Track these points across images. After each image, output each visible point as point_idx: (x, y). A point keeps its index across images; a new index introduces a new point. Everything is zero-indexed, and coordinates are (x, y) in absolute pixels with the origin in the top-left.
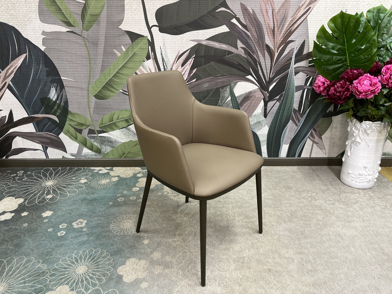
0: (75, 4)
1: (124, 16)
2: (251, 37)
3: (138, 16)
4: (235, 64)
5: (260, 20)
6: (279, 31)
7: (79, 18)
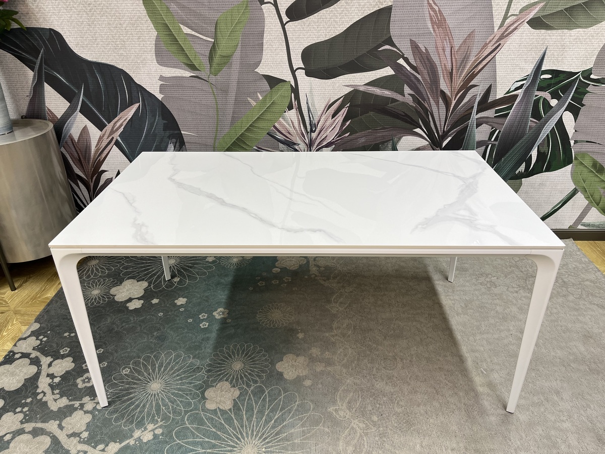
0: (202, 42)
1: (262, 57)
2: (421, 80)
3: (279, 57)
4: (400, 114)
5: (434, 60)
6: (459, 73)
7: (205, 61)
